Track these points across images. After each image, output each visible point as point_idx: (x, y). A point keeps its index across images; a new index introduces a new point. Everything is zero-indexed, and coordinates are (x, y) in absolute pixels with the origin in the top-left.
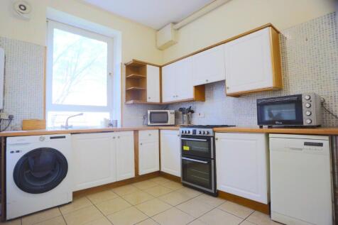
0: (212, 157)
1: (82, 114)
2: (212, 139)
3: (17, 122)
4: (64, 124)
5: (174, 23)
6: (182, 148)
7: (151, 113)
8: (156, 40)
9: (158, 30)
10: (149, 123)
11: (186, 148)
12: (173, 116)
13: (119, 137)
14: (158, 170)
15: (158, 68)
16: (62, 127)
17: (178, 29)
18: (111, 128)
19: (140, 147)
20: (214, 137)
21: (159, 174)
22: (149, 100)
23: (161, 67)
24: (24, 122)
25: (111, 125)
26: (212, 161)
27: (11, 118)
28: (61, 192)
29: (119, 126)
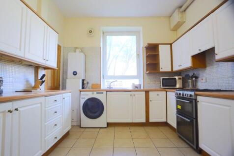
0: (194, 117)
1: (116, 81)
2: (194, 101)
3: (90, 85)
4: (109, 86)
5: (181, 7)
6: (177, 107)
7: (163, 79)
8: (170, 24)
9: (170, 16)
10: (162, 87)
11: (179, 107)
12: (181, 81)
13: (134, 95)
14: (166, 121)
15: (169, 45)
16: (108, 88)
17: (185, 11)
18: (136, 89)
19: (150, 103)
20: (196, 100)
21: (165, 124)
22: (161, 70)
23: (171, 44)
24: (93, 85)
25: (136, 87)
26: (194, 120)
27: (88, 83)
28: (101, 121)
29: (142, 88)
